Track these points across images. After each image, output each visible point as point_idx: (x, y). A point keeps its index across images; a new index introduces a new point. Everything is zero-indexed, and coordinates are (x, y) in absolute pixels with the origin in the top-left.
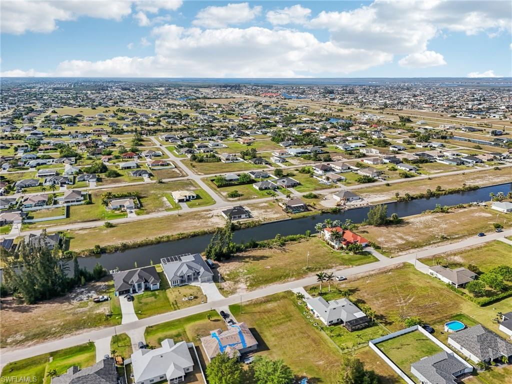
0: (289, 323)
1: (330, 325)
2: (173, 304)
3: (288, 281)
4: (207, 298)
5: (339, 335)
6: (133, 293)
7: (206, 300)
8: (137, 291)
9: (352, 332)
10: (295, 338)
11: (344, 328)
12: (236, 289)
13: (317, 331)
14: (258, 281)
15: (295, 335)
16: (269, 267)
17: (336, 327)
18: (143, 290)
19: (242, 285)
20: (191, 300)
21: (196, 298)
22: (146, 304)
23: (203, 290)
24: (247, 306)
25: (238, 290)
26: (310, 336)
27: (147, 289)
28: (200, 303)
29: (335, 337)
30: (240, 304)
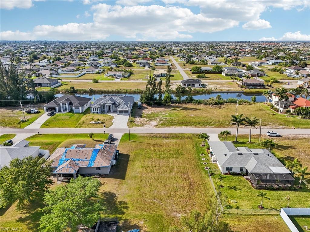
0: (174, 160)
1: (226, 174)
2: (79, 124)
3: (205, 127)
4: (111, 125)
5: (235, 188)
6: (58, 112)
7: (110, 126)
8: (62, 111)
9: (257, 189)
10: (168, 175)
11: (248, 182)
12: (146, 124)
13: (204, 175)
14: (172, 122)
15: (170, 172)
16: (192, 115)
17: (234, 177)
18: (68, 111)
19: (154, 123)
20: (97, 124)
21: (103, 123)
22: (59, 120)
23: (114, 119)
24: (143, 137)
25: (146, 126)
26: (189, 178)
27: (71, 111)
28: (101, 127)
29: (225, 188)
30: (136, 135)
